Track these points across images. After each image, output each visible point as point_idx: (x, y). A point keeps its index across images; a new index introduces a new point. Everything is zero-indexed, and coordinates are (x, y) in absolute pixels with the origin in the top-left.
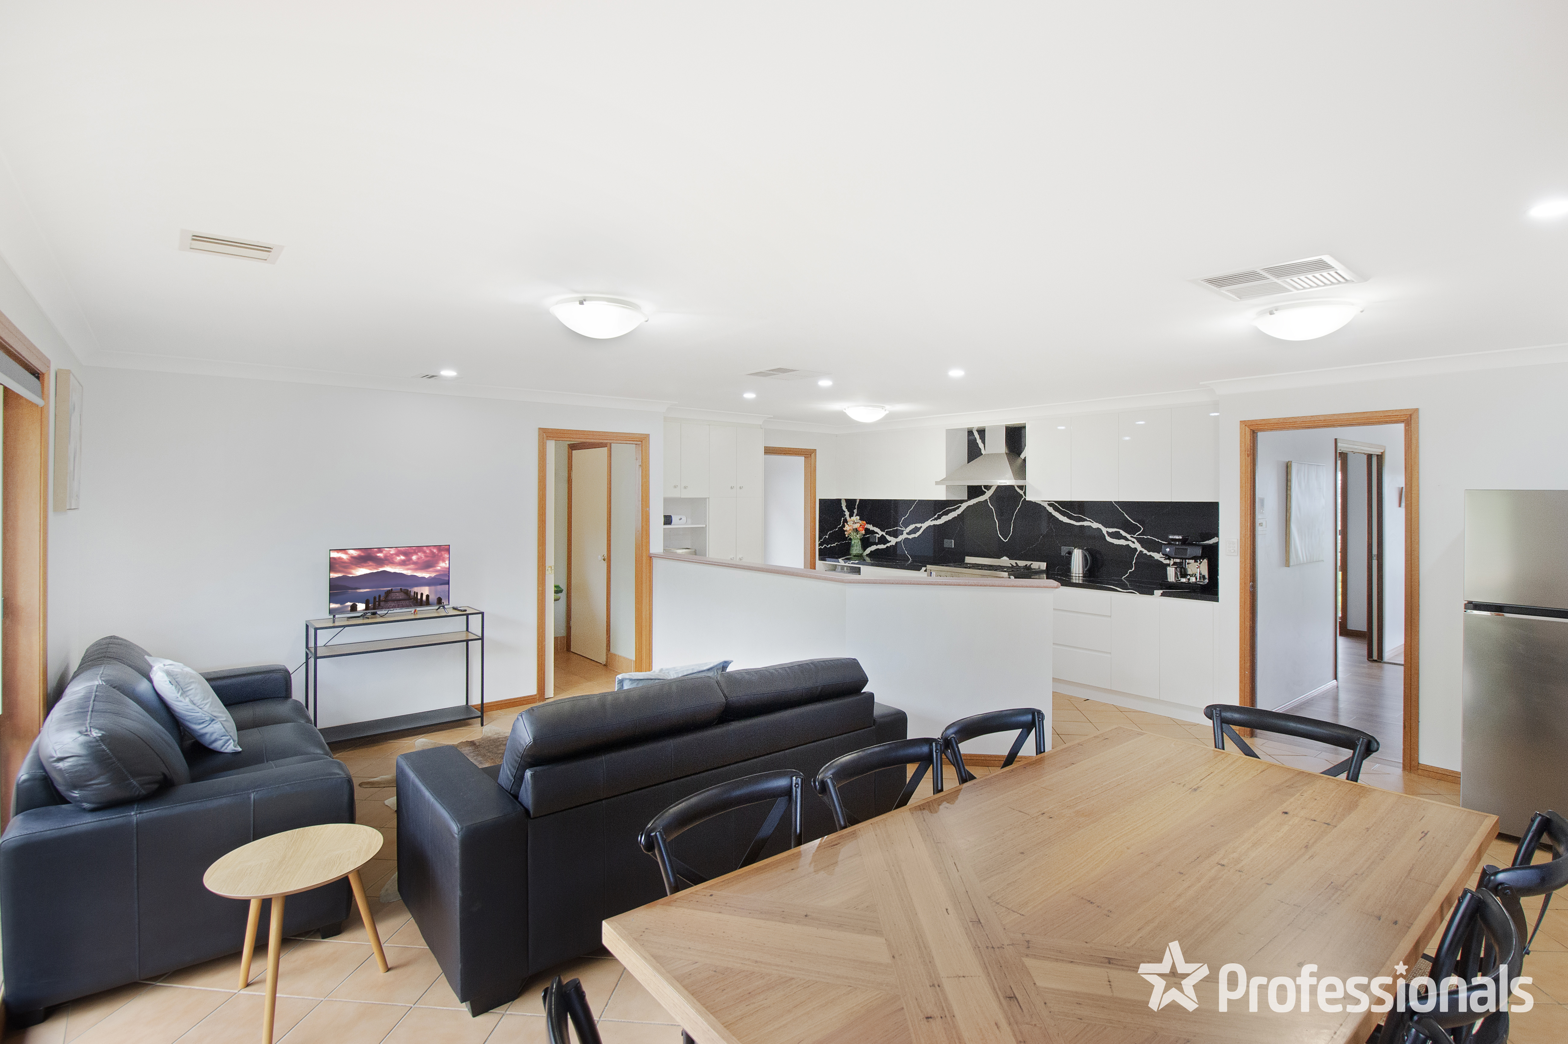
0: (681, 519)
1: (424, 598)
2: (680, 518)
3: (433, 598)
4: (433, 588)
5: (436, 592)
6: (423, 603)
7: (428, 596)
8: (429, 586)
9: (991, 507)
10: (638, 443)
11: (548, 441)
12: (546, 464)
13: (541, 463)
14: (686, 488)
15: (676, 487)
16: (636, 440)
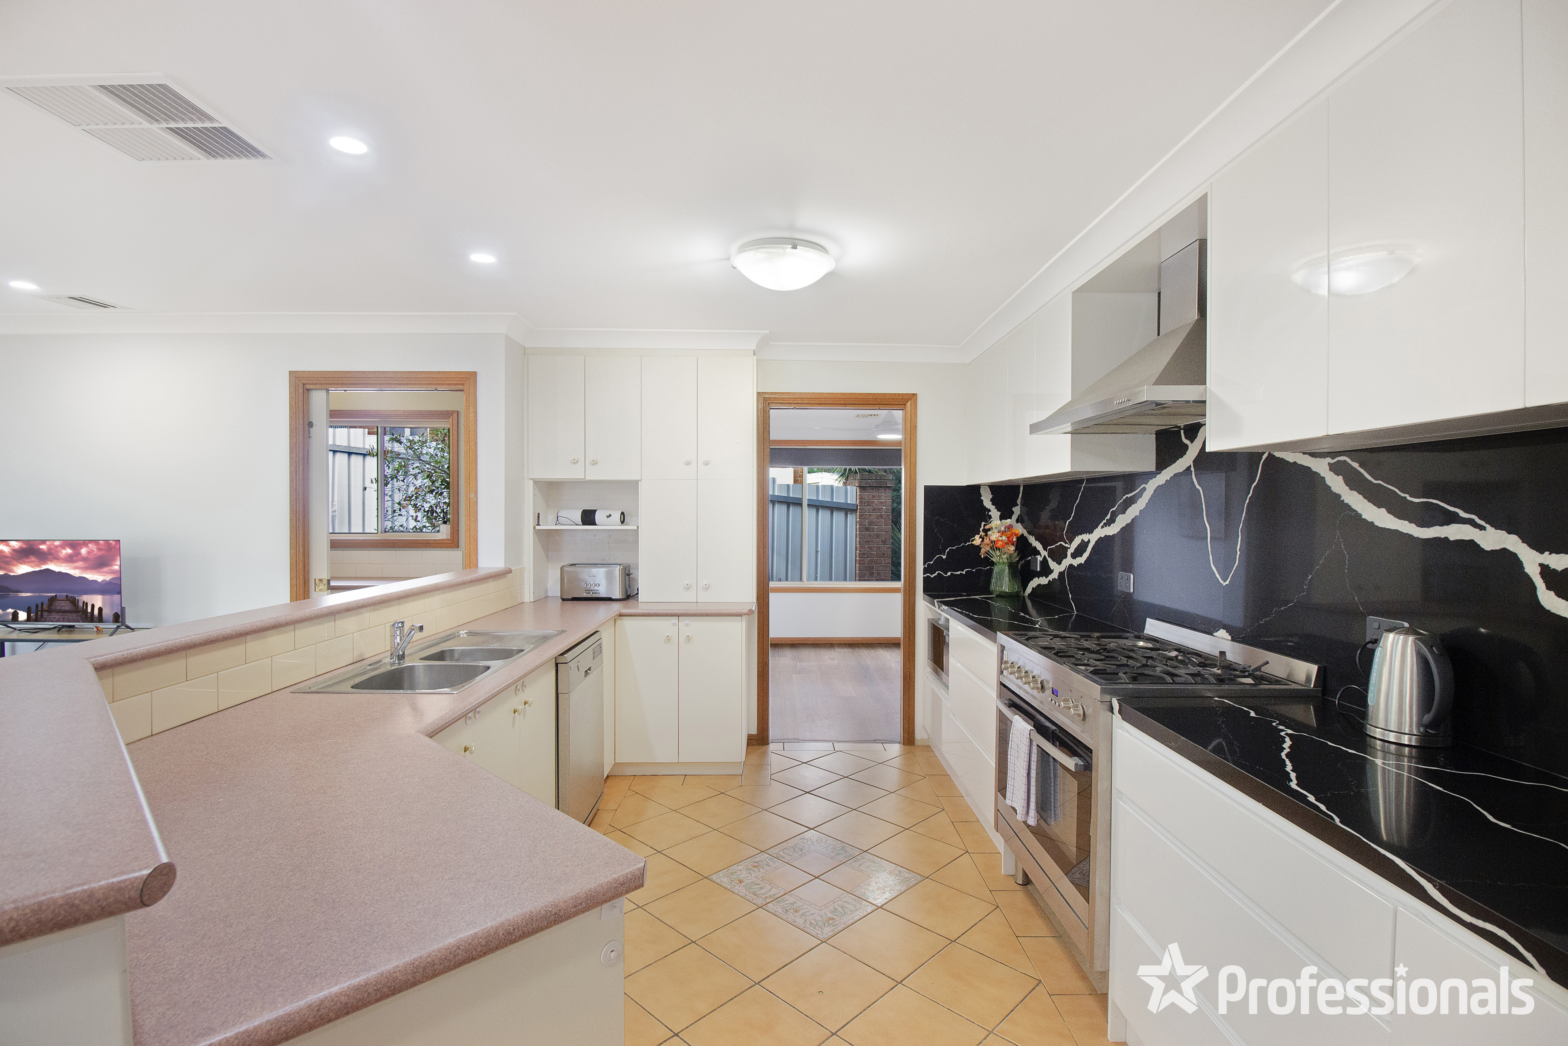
0: (610, 515)
1: (96, 612)
2: (608, 514)
3: (108, 613)
4: (108, 597)
5: (112, 605)
6: (95, 619)
7: (100, 609)
8: (102, 595)
9: (1198, 487)
10: (461, 387)
11: (313, 391)
12: (306, 426)
13: (294, 423)
14: (594, 463)
15: (575, 462)
16: (455, 382)
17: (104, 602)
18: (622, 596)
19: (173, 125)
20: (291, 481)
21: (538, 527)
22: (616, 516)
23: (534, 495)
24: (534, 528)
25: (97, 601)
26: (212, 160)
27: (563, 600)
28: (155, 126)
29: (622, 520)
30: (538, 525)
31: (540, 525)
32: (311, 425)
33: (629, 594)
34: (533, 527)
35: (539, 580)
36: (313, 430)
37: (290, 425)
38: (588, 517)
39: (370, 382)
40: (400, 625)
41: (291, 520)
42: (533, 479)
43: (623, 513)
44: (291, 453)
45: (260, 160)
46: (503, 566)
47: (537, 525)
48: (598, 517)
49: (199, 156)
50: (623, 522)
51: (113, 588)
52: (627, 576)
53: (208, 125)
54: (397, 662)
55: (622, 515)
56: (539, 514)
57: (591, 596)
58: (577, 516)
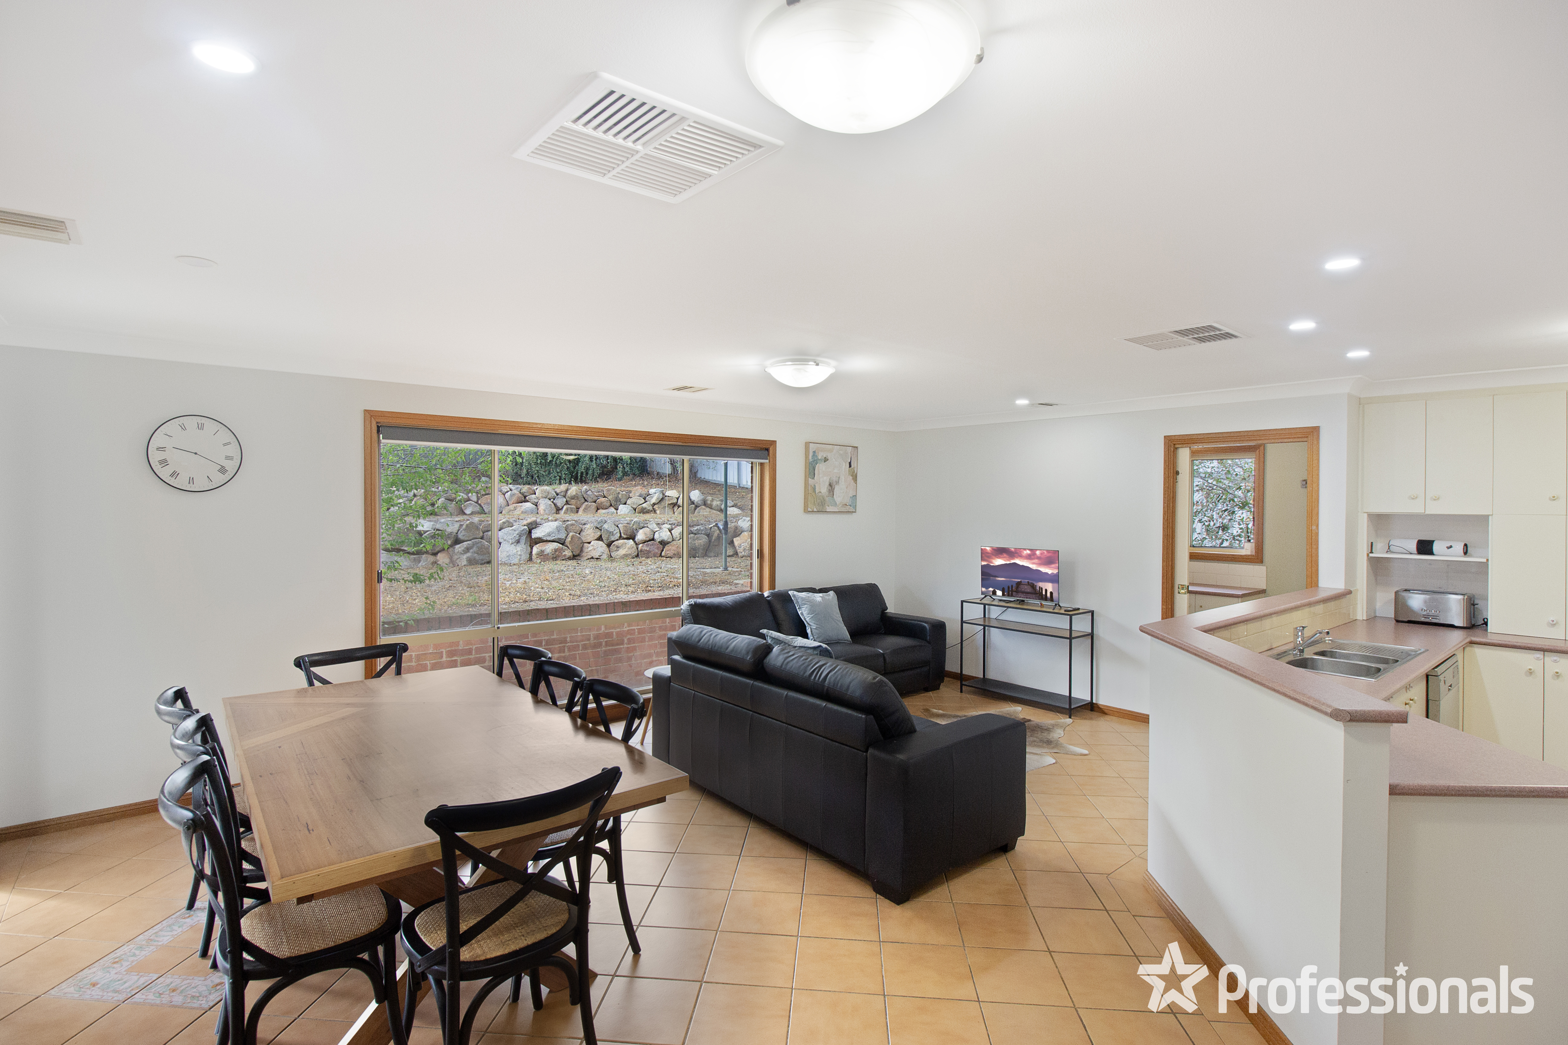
0: (1451, 547)
1: (1049, 595)
2: (1449, 545)
4: (1053, 584)
5: (1056, 590)
6: (1047, 598)
7: (1051, 593)
8: (1050, 583)
10: (1305, 439)
11: (1180, 449)
12: (1175, 474)
13: (1167, 473)
14: (1436, 499)
15: (1414, 498)
16: (1300, 436)
17: (1053, 588)
18: (1467, 624)
19: (1196, 336)
20: (1164, 514)
21: (1371, 555)
22: (1459, 548)
23: (1368, 526)
24: (1368, 555)
25: (1049, 587)
26: (1203, 344)
27: (1397, 621)
28: (1184, 339)
29: (1465, 551)
30: (1372, 552)
31: (1373, 553)
32: (1177, 473)
33: (1473, 624)
34: (1366, 555)
35: (1371, 601)
36: (1179, 477)
37: (1164, 474)
38: (1425, 547)
39: (1226, 440)
40: (1301, 628)
41: (1163, 542)
42: (1367, 512)
43: (1466, 545)
44: (1164, 494)
45: (1234, 340)
46: (1343, 588)
47: (1370, 553)
48: (1436, 547)
49: (1194, 342)
50: (1466, 553)
51: (1054, 579)
52: (1472, 606)
53: (1218, 333)
54: (1298, 654)
55: (1465, 547)
56: (1372, 543)
57: (1430, 621)
58: (1413, 546)
